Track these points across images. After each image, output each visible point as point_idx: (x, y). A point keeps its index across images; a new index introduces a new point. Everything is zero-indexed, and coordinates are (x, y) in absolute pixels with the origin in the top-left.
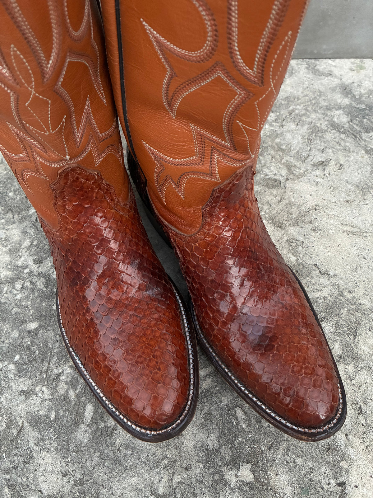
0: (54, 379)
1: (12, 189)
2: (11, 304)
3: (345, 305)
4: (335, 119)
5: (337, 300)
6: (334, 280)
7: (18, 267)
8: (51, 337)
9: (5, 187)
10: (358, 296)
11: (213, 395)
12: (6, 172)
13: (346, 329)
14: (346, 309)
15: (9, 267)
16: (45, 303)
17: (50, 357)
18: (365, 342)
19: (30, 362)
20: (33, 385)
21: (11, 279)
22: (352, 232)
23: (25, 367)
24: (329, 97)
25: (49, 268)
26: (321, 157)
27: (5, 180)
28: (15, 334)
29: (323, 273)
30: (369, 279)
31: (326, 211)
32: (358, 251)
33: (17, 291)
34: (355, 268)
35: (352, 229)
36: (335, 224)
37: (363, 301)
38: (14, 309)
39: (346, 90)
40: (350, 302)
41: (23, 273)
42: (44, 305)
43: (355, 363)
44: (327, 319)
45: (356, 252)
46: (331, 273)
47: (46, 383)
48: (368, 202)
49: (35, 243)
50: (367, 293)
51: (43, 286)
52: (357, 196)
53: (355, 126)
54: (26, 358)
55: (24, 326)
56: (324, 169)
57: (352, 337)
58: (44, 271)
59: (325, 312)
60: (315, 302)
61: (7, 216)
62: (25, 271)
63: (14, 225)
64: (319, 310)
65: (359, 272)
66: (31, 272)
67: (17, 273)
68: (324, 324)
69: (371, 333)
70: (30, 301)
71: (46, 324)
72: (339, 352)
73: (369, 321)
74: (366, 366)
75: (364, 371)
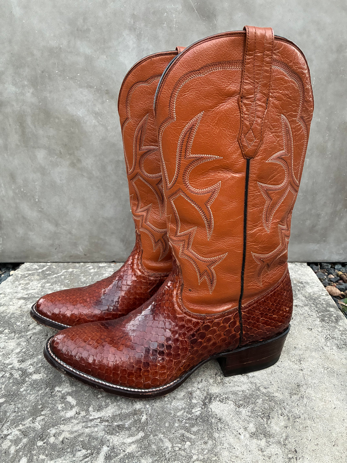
0: (2, 438)
1: (21, 321)
3: (261, 397)
5: (254, 393)
6: (253, 379)
7: (5, 364)
8: (11, 409)
10: (272, 391)
11: (135, 458)
12: (20, 312)
13: (261, 414)
14: (262, 400)
16: (16, 387)
17: (5, 422)
18: (277, 424)
25: (27, 366)
27: (18, 316)
29: (243, 375)
30: (281, 380)
34: (270, 372)
37: (276, 394)
40: (265, 395)
42: (14, 388)
44: (244, 406)
46: (250, 375)
49: (24, 350)
50: (279, 389)
51: (18, 376)
57: (265, 420)
58: (24, 367)
59: (243, 401)
60: (235, 393)
61: (10, 335)
62: (9, 367)
63: (13, 340)
64: (238, 399)
65: (274, 375)
66: (13, 367)
67: (2, 367)
68: (241, 409)
69: (282, 417)
70: (5, 385)
71: (11, 400)
72: (253, 430)
73: (281, 409)
74: (277, 441)
75: (275, 445)
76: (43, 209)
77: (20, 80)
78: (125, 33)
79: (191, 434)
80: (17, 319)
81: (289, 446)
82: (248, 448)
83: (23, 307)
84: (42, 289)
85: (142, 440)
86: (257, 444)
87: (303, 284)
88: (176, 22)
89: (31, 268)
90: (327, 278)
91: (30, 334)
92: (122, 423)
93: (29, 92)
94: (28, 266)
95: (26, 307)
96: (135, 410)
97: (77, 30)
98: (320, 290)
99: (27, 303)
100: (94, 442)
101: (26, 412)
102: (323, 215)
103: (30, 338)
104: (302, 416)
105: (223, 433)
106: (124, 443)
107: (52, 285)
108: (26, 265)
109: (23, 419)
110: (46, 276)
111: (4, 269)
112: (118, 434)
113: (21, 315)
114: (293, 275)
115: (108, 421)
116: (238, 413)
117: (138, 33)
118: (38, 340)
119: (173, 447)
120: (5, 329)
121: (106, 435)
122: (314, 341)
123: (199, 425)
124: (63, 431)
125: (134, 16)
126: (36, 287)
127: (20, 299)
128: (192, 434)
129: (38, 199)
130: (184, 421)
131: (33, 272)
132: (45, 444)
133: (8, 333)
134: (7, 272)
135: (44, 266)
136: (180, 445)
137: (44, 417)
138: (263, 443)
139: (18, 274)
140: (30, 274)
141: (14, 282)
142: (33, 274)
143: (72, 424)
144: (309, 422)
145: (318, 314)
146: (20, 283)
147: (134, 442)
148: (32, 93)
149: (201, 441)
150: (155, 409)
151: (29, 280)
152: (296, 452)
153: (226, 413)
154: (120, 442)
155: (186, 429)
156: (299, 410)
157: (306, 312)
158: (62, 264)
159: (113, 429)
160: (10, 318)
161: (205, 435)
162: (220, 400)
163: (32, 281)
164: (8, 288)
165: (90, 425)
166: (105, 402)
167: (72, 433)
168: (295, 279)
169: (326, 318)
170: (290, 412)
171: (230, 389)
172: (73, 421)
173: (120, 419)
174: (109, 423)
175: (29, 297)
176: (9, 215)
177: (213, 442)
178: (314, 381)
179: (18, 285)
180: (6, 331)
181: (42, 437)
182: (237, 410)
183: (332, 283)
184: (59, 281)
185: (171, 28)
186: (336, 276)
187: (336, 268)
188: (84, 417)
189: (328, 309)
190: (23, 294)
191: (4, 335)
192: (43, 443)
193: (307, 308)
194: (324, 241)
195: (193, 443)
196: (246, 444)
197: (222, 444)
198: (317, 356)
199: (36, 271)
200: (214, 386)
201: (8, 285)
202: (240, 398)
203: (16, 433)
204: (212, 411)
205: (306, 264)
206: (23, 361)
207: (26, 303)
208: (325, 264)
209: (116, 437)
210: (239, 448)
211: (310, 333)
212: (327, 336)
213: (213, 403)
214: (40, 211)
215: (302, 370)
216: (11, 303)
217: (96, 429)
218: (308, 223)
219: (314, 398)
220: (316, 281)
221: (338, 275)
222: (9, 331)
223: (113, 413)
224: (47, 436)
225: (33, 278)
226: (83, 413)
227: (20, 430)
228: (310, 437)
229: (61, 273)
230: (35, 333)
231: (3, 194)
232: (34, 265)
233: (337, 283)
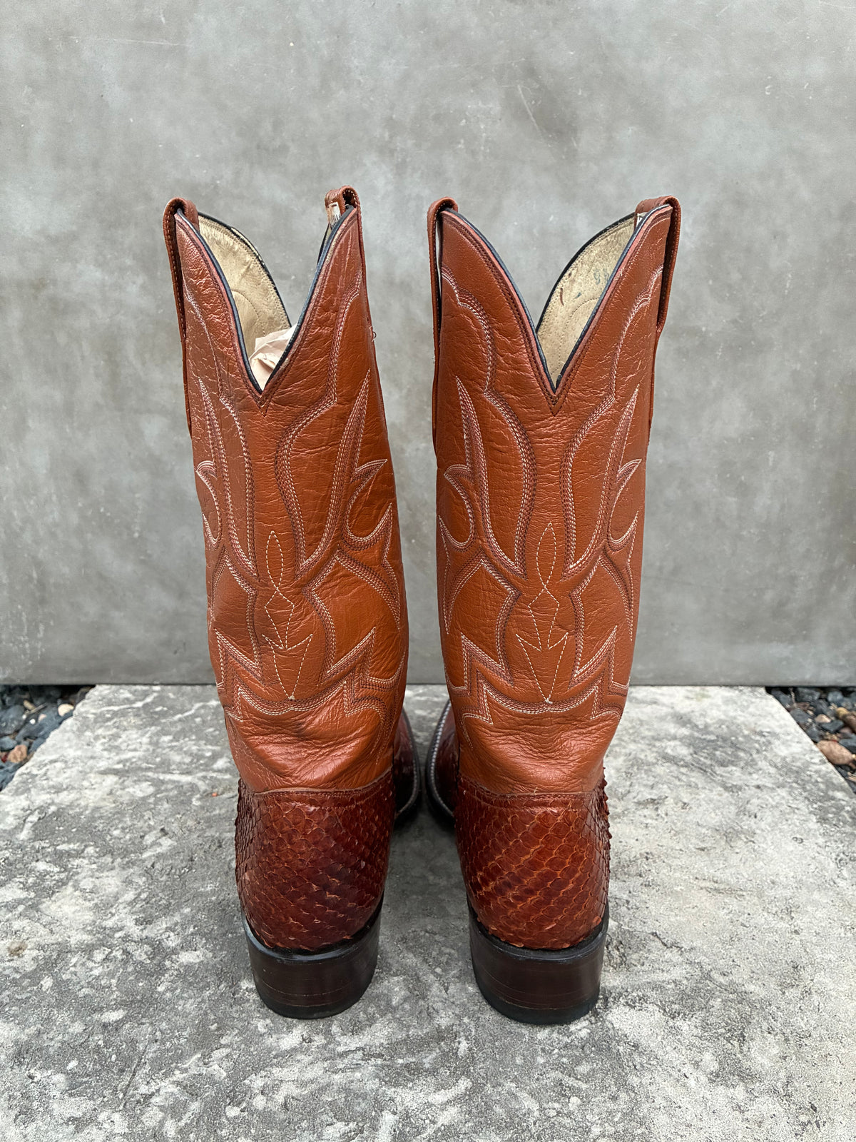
0: (139, 1102)
1: (120, 826)
2: (79, 983)
3: (717, 993)
4: (669, 751)
5: (700, 986)
6: (692, 955)
7: (105, 928)
8: (145, 1035)
9: (108, 824)
10: (740, 979)
11: (461, 1136)
12: (114, 805)
13: (724, 1031)
14: (720, 1000)
15: (89, 928)
16: (144, 982)
17: (138, 1065)
18: (762, 1051)
19: (97, 1073)
20: (95, 1109)
21: (87, 945)
22: (715, 889)
23: (85, 1079)
24: (655, 726)
25: (161, 931)
26: (650, 794)
27: (110, 815)
28: (77, 1028)
29: (669, 945)
30: (756, 955)
31: (666, 860)
32: (731, 915)
33: (95, 963)
34: (728, 939)
35: (716, 885)
36: (684, 877)
37: (751, 988)
38: (83, 990)
39: (682, 720)
40: (726, 990)
41: (112, 937)
42: (141, 984)
43: (746, 1083)
44: (685, 1014)
45: (728, 917)
46: (683, 945)
47: (121, 1108)
48: (737, 850)
49: (144, 896)
50: (755, 976)
51: (145, 957)
52: (717, 842)
53: (702, 759)
54: (90, 1066)
55: (96, 1016)
56: (657, 809)
57: (736, 1043)
58: (153, 935)
59: (679, 1004)
60: (657, 987)
61: (103, 860)
62: (117, 935)
63: (113, 871)
64: (667, 1000)
65: (737, 944)
66: (127, 936)
67: (101, 937)
68: (679, 1022)
69: (772, 1036)
70: (117, 979)
71: (139, 1013)
72: (714, 1066)
73: (765, 1018)
74: (769, 1089)
75: (767, 1098)
76: (150, 556)
77: (116, 254)
78: (370, 159)
79: (577, 1079)
80: (109, 821)
81: (797, 1097)
82: (709, 1104)
83: (118, 793)
84: (154, 750)
85: (469, 1096)
86: (728, 1097)
87: (764, 736)
88: (487, 141)
89: (115, 698)
90: (814, 722)
91: (150, 857)
92: (414, 1060)
93: (134, 283)
94: (107, 692)
95: (123, 792)
96: (439, 1030)
97: (258, 147)
98: (805, 750)
99: (126, 783)
100: (359, 1104)
101: (183, 1041)
102: (802, 578)
103: (153, 866)
104: (813, 1033)
105: (648, 1075)
106: (430, 1105)
107: (176, 739)
108: (101, 691)
109: (181, 1058)
110: (156, 716)
111: (42, 699)
112: (410, 1085)
113: (118, 813)
114: (740, 716)
115: (380, 1056)
116: (675, 1031)
117: (399, 160)
118: (173, 871)
119: (542, 1109)
120: (86, 846)
121: (384, 1088)
122: (812, 867)
123: (592, 1058)
124: (282, 1081)
125: (390, 124)
126: (138, 746)
127: (105, 772)
128: (580, 1080)
129: (141, 533)
130: (556, 1051)
131: (122, 707)
132: (246, 1113)
133: (96, 855)
134: (49, 707)
135: (146, 694)
136: (557, 1105)
137: (228, 1050)
138: (739, 1093)
139: (87, 712)
140: (115, 714)
141: (80, 732)
142: (123, 714)
143: (299, 1065)
144: (831, 1046)
145: (810, 806)
146: (96, 734)
147: (451, 1102)
148: (143, 287)
149: (603, 1095)
150: (483, 1026)
151: (118, 727)
152: (815, 1110)
153: (645, 1031)
154: (419, 1101)
155: (564, 1069)
156: (806, 1020)
157: (783, 802)
158: (189, 688)
159: (397, 1073)
160: (92, 819)
161: (610, 1081)
162: (627, 1003)
163: (125, 730)
164: (70, 747)
165: (341, 1066)
166: (365, 1012)
167: (303, 1084)
168: (746, 725)
169: (831, 816)
170: (786, 1024)
171: (645, 979)
172: (298, 1058)
173: (408, 1049)
174: (385, 1060)
175: (126, 768)
176: (66, 570)
177: (629, 1095)
178: (827, 957)
179: (92, 740)
180: (90, 850)
181: (235, 1097)
182: (671, 1023)
183: (827, 733)
184: (191, 730)
185: (473, 153)
186: (833, 718)
187: (830, 698)
188: (325, 1047)
189: (831, 793)
190: (110, 761)
191: (86, 861)
192: (241, 1111)
193: (783, 792)
194: (805, 638)
195: (586, 1100)
196: (703, 1097)
197: (650, 1100)
198: (825, 901)
199: (128, 706)
200: (608, 971)
201: (69, 740)
202: (672, 998)
203: (169, 1090)
204: (614, 1028)
205: (763, 690)
206: (145, 922)
207: (124, 781)
208: (806, 691)
209: (408, 1091)
210: (689, 1106)
211: (801, 848)
212: (838, 855)
213: (614, 1010)
214: (143, 562)
215: (796, 932)
216: (86, 783)
217: (358, 1075)
218: (769, 596)
219: (834, 994)
220: (793, 731)
221: (837, 716)
222: (98, 850)
223: (389, 1038)
224: (246, 1094)
225: (125, 723)
226: (319, 1040)
227: (178, 1083)
228: (838, 1076)
229: (191, 710)
230: (163, 854)
231: (53, 518)
232: (122, 691)
233: (839, 735)
